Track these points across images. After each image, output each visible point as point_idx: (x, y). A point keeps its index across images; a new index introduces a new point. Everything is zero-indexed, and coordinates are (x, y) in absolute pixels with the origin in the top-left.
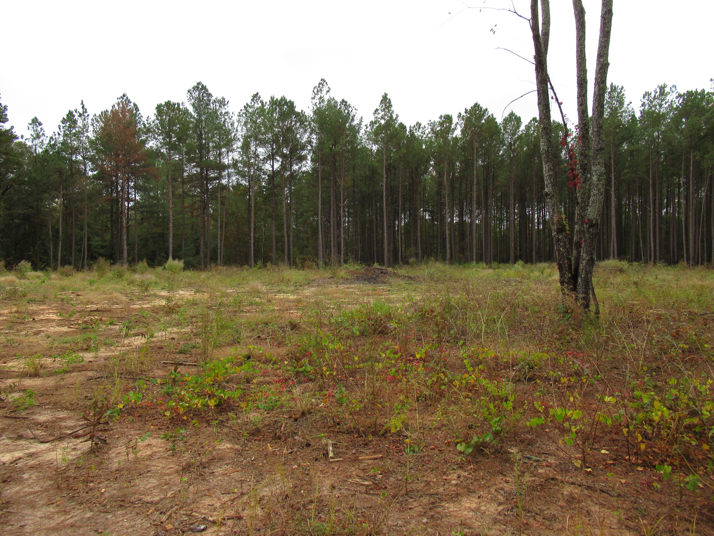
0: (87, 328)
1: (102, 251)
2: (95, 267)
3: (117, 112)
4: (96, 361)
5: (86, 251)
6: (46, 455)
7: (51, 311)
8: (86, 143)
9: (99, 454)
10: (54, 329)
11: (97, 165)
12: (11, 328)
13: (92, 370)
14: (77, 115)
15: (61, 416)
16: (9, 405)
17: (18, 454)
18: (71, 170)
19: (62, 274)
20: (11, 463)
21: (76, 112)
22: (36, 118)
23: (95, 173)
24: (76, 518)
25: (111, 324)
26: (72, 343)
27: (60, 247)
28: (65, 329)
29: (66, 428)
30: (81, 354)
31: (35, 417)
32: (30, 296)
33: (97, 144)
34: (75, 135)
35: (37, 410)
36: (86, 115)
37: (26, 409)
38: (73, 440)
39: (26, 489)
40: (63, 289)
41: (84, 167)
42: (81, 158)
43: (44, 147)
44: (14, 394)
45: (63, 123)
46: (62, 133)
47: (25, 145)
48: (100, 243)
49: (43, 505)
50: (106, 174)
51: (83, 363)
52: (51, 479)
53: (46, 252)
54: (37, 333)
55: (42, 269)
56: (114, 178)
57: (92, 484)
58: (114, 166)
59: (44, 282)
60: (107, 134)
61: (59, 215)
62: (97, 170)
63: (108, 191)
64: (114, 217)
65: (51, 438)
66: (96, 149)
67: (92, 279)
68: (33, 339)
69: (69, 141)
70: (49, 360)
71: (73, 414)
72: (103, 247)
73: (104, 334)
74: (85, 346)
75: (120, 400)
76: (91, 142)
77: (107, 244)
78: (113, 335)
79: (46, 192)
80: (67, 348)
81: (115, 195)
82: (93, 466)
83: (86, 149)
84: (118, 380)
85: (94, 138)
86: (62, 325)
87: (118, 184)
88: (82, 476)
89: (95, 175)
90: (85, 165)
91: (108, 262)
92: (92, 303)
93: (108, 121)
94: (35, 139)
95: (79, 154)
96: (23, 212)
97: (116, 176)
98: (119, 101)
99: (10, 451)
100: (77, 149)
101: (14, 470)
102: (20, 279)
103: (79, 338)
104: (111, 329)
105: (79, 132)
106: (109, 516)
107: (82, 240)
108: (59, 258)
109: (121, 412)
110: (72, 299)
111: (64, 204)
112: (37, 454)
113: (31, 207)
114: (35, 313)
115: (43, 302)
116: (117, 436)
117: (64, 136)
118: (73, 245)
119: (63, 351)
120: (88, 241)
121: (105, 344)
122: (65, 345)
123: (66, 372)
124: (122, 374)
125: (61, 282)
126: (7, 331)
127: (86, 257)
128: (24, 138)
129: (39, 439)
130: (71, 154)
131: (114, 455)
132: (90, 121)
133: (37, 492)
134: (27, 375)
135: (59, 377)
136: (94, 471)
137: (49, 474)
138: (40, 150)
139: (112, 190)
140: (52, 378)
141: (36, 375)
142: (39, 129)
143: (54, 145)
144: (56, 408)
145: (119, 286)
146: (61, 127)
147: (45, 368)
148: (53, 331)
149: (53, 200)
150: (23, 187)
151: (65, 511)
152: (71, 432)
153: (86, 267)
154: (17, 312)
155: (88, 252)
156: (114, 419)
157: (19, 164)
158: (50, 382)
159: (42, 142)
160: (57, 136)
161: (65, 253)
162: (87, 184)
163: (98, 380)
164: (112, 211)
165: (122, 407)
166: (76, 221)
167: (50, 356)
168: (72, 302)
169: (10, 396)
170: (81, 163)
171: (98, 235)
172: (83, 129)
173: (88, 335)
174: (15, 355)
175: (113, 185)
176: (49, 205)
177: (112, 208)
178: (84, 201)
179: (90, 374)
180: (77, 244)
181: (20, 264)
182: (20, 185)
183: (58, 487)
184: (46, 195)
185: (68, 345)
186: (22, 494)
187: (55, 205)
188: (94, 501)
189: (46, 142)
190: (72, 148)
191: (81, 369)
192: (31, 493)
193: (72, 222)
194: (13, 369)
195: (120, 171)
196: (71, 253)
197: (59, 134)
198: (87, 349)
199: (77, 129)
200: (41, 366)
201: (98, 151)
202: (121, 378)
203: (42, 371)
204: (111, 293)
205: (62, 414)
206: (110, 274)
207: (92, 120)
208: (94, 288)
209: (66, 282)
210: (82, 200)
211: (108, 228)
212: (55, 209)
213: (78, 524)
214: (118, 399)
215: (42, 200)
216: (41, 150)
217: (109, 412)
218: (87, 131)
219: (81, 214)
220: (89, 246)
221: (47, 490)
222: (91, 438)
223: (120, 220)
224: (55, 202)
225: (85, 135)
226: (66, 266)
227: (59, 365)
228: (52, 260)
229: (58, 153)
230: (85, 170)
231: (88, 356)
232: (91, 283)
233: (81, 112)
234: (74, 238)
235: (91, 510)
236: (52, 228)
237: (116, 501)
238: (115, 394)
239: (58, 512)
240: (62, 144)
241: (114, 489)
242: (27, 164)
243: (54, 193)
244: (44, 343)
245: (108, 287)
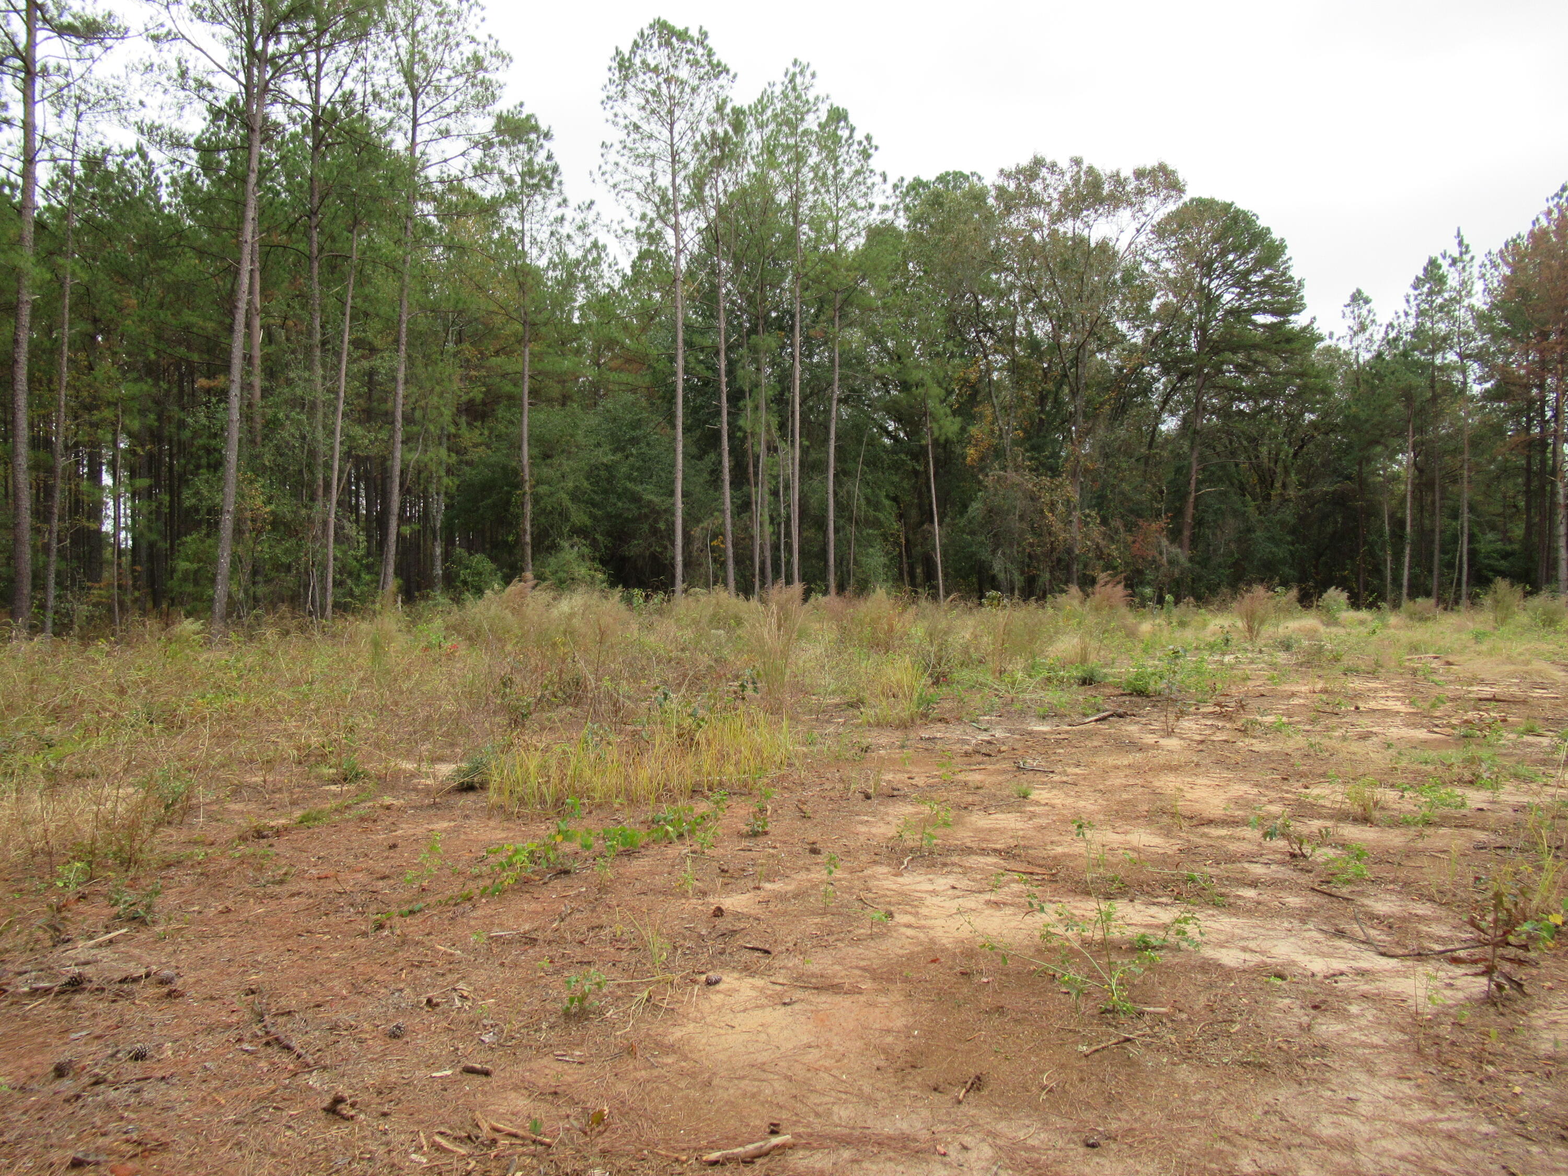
0: (1471, 736)
1: (1503, 564)
2: (1487, 601)
3: (1544, 232)
4: (1493, 811)
5: (1465, 566)
6: (1390, 981)
7: (1390, 694)
8: (1465, 323)
9: (1506, 1011)
10: (1397, 731)
11: (1493, 367)
12: (1312, 722)
13: (1484, 829)
14: (1445, 264)
15: (1420, 912)
16: (1318, 869)
17: (1337, 965)
18: (1432, 387)
19: (1411, 616)
20: (1326, 977)
21: (1444, 257)
22: (1359, 292)
23: (1488, 385)
24: (1458, 1125)
25: (1530, 731)
26: (1439, 765)
27: (1407, 559)
28: (1422, 734)
29: (1430, 937)
30: (1458, 791)
31: (1366, 901)
32: (1346, 661)
33: (1493, 320)
34: (1441, 308)
35: (1371, 890)
36: (1467, 258)
37: (1349, 881)
38: (1446, 966)
39: (1356, 1035)
40: (1414, 648)
41: (1461, 378)
42: (1455, 358)
43: (1375, 347)
44: (1324, 850)
45: (1415, 288)
46: (1413, 312)
47: (1337, 350)
48: (1499, 545)
49: (1389, 1075)
50: (1514, 384)
51: (1464, 811)
52: (1403, 1030)
53: (1377, 571)
54: (1364, 737)
55: (1370, 606)
56: (1535, 391)
57: (1491, 1069)
58: (1534, 362)
59: (1374, 632)
60: (1519, 291)
61: (1404, 488)
62: (1492, 377)
63: (1519, 423)
64: (1535, 484)
65: (1400, 951)
66: (1491, 330)
67: (1479, 627)
68: (1355, 747)
69: (1429, 325)
70: (1390, 795)
71: (1444, 914)
72: (1506, 555)
73: (1512, 755)
74: (1467, 776)
75: (1556, 906)
76: (1481, 318)
77: (1516, 546)
78: (1534, 757)
79: (1378, 443)
80: (1427, 774)
81: (1538, 430)
82: (1493, 1032)
83: (1468, 336)
84: (1548, 861)
85: (1485, 307)
86: (1415, 726)
87: (1544, 403)
88: (1469, 1044)
89: (1487, 391)
90: (1464, 372)
91: (1518, 590)
92: (1482, 682)
93: (1521, 260)
94: (1356, 334)
95: (1451, 348)
96: (1331, 489)
97: (1541, 387)
98: (1551, 204)
99: (1323, 955)
100: (1445, 339)
101: (1331, 992)
102: (1327, 625)
103: (1454, 755)
104: (1530, 745)
105: (1452, 299)
106: (1535, 1149)
107: (1455, 539)
108: (1405, 582)
109: (1558, 932)
110: (1434, 671)
111: (1415, 464)
112: (1373, 974)
113: (1348, 478)
114: (1358, 695)
115: (1372, 674)
116: (1549, 984)
117: (1417, 317)
118: (1436, 552)
119: (1418, 781)
120: (1469, 542)
121: (1516, 776)
122: (1423, 767)
123: (1428, 823)
124: (1558, 848)
125: (1410, 634)
126: (1307, 727)
127: (1465, 578)
128: (1335, 337)
129: (1376, 947)
130: (1433, 352)
131: (1540, 1022)
132: (1476, 271)
133: (1376, 1047)
134: (1347, 817)
135: (1412, 832)
136: (1495, 1044)
137: (1397, 1019)
138: (1365, 356)
139: (1530, 420)
140: (1398, 831)
141: (1365, 819)
142: (1364, 312)
143: (1395, 339)
144: (1409, 894)
145: (1546, 647)
146: (1412, 299)
147: (1382, 808)
148: (1395, 736)
149: (1392, 458)
150: (1332, 436)
151: (1433, 1102)
152: (1442, 948)
153: (1464, 600)
154: (1324, 691)
155: (1470, 566)
156: (1541, 945)
157: (1326, 391)
158: (1395, 839)
159: (1370, 340)
160: (1403, 318)
161: (1417, 570)
162: (1469, 414)
163: (1499, 852)
164: (1528, 470)
165: (1559, 922)
166: (1442, 499)
167: (1392, 786)
168: (1435, 678)
169: (1318, 852)
170: (1454, 369)
171: (1493, 528)
172: (1459, 292)
173: (1473, 750)
174: (1324, 775)
175: (1534, 408)
176: (1385, 469)
177: (1529, 463)
178: (1462, 453)
179: (1481, 836)
180: (1443, 551)
181: (1325, 596)
182: (1327, 434)
183: (1419, 1051)
184: (1379, 449)
185: (1430, 768)
186: (1348, 1041)
187: (1396, 467)
188: (1496, 1103)
189: (1378, 337)
190: (1434, 339)
191: (1462, 823)
192: (1364, 1045)
193: (1433, 502)
194: (1321, 802)
195: (1550, 371)
196: (1431, 571)
197: (1406, 314)
198: (1471, 782)
199: (1446, 295)
200: (1376, 804)
201: (1496, 335)
202: (1557, 857)
203: (1376, 814)
204: (1527, 663)
205: (1423, 909)
206: (1523, 618)
207: (1483, 265)
208: (1484, 647)
209: (1420, 633)
210: (1457, 451)
211: (1518, 510)
212: (1395, 478)
213: (1463, 1137)
214: (1551, 901)
215: (1369, 460)
216: (1368, 356)
217: (1527, 927)
218: (1469, 295)
219: (1455, 481)
220: (1473, 553)
221: (1394, 1048)
222: (1488, 972)
223: (1548, 488)
224: (1395, 462)
225: (1465, 303)
226: (1419, 600)
227: (1412, 807)
228: (1389, 586)
229: (1405, 354)
230: (1465, 383)
231: (1475, 798)
232: (1478, 638)
233: (1456, 254)
234: (1437, 537)
235: (1492, 1122)
236: (1391, 516)
237: (1550, 1124)
238: (1542, 889)
239: (1420, 1100)
240: (1414, 334)
241: (1545, 1096)
242: (1341, 389)
243: (1395, 443)
244: (1380, 759)
245: (1518, 647)
